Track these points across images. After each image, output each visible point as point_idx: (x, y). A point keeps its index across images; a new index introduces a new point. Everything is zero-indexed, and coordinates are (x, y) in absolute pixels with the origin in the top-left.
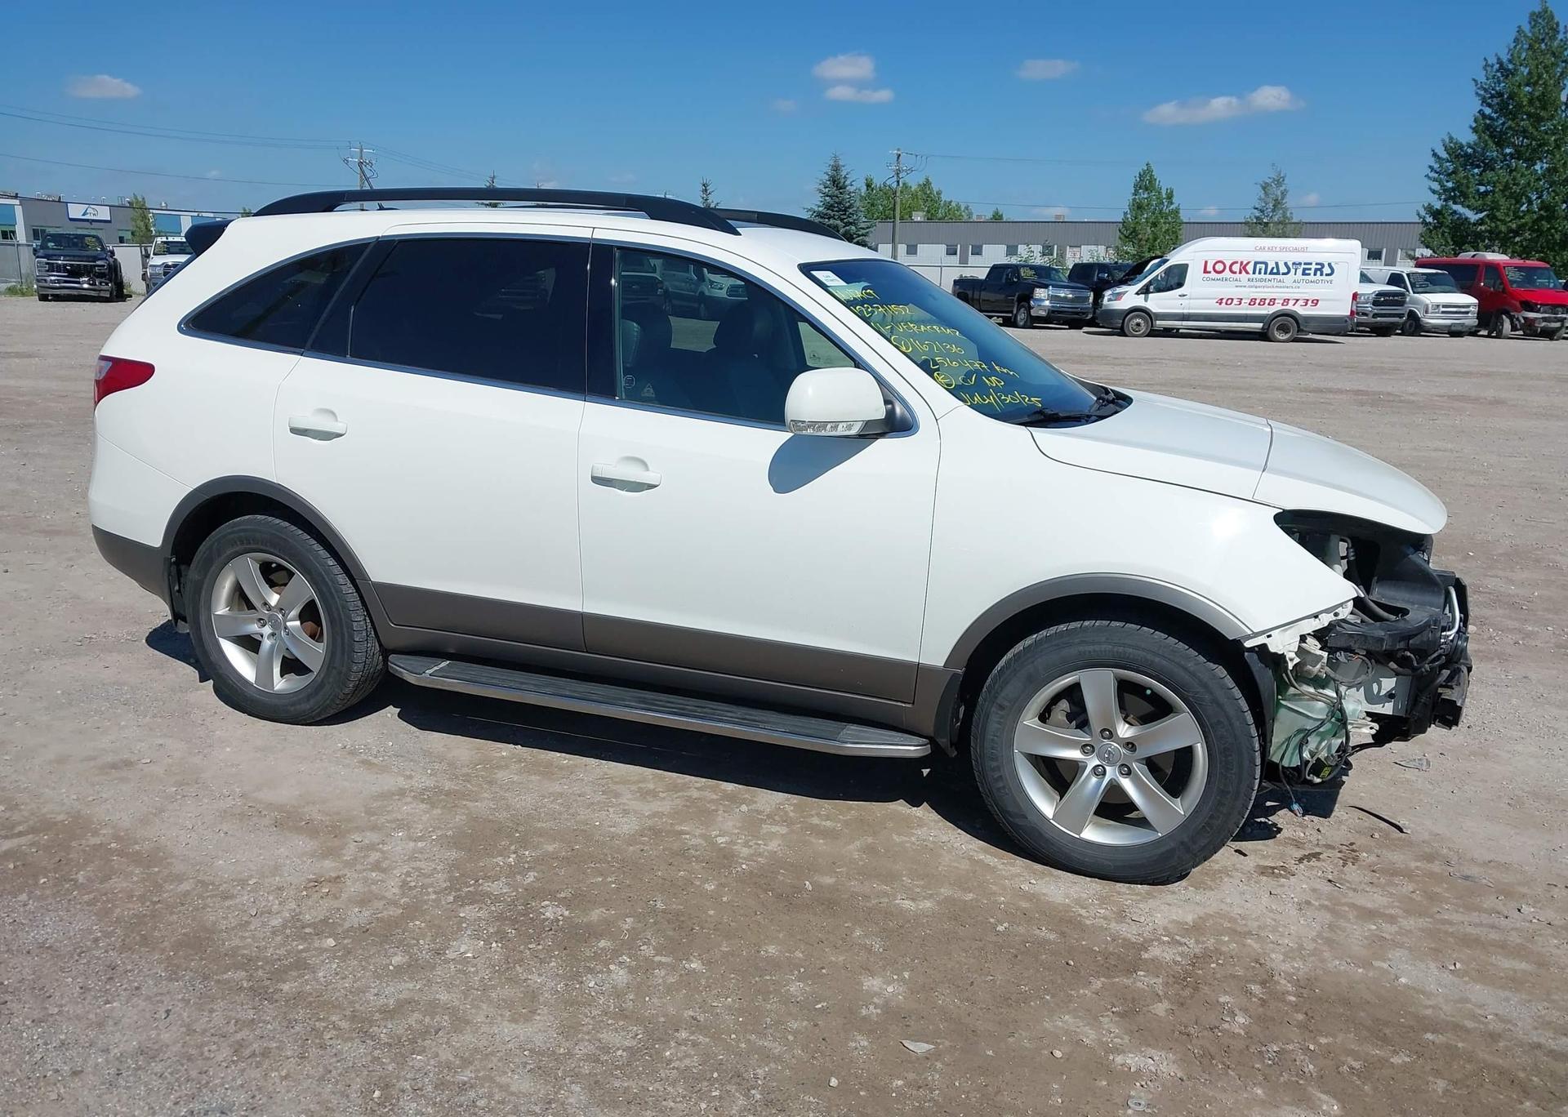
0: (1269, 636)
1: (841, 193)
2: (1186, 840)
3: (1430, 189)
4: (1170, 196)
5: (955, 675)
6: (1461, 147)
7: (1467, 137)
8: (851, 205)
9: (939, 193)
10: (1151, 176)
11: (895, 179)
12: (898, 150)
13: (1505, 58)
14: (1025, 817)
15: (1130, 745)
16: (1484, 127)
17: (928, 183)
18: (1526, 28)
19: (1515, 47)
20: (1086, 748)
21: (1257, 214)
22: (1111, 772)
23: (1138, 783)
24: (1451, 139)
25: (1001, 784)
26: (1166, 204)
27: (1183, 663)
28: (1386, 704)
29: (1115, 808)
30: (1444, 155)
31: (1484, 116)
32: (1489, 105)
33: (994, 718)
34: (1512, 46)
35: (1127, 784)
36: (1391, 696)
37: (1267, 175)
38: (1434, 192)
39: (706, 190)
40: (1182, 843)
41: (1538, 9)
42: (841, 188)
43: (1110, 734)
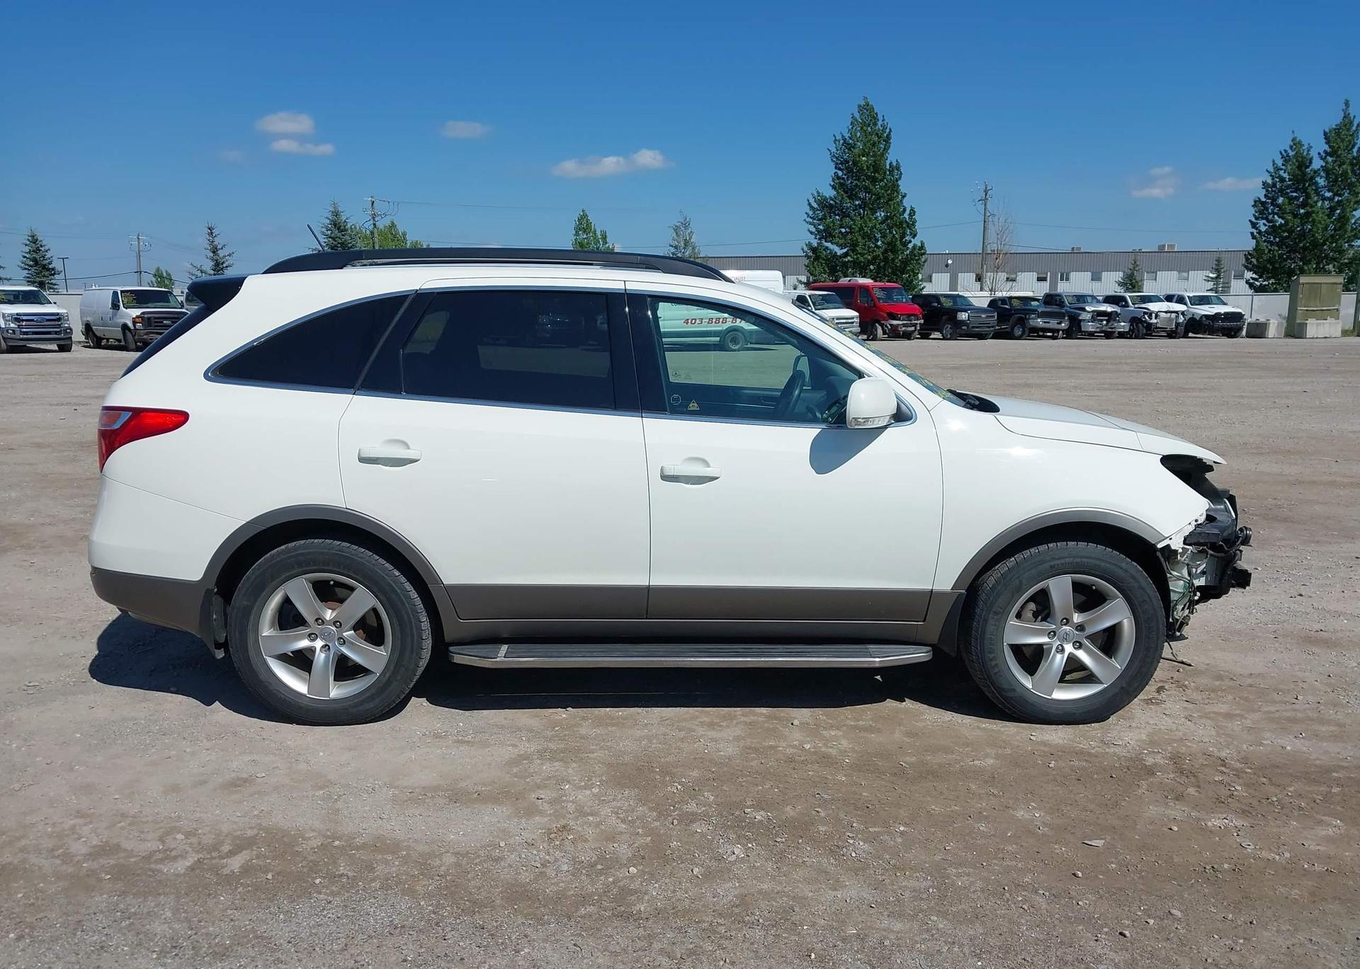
0: (1171, 539)
1: (343, 235)
2: (1124, 685)
3: (809, 230)
4: (604, 238)
5: (961, 594)
6: (825, 199)
7: (829, 193)
8: (353, 245)
9: (404, 234)
10: (587, 220)
11: (372, 222)
12: (372, 197)
13: (847, 136)
14: (1014, 690)
15: (1080, 628)
16: (839, 184)
17: (393, 225)
18: (857, 116)
19: (852, 128)
20: (1052, 634)
21: (673, 250)
22: (1069, 648)
23: (1088, 652)
24: (818, 193)
25: (996, 670)
26: (601, 243)
27: (1119, 564)
28: (1201, 579)
29: (1074, 672)
30: (815, 205)
31: (839, 178)
32: (840, 169)
33: (991, 622)
34: (850, 127)
35: (1082, 655)
36: (1203, 573)
37: (676, 220)
38: (811, 233)
39: (212, 233)
40: (1122, 688)
41: (863, 103)
42: (342, 231)
43: (1067, 621)
